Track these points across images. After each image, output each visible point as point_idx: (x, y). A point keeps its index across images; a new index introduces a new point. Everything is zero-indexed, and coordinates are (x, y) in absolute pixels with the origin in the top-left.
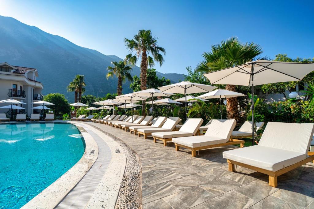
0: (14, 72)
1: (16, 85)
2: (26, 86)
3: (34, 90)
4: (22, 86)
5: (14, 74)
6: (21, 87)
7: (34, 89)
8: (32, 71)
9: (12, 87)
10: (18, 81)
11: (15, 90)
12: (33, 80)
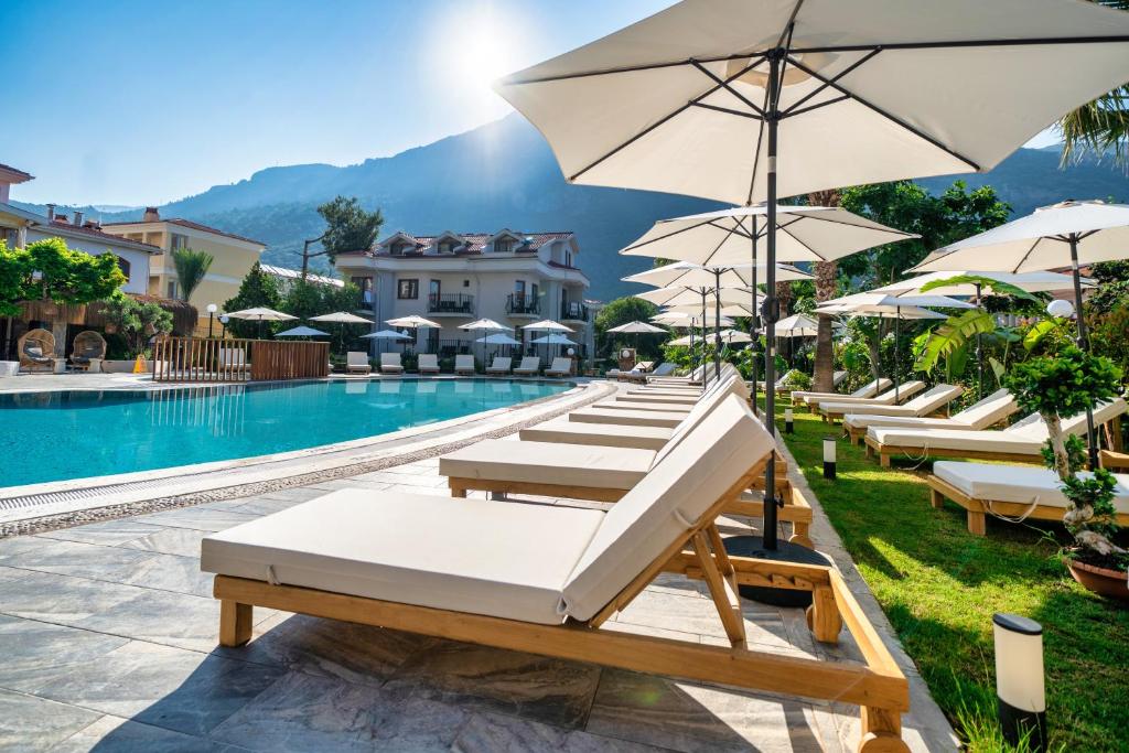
0: (517, 251)
1: (524, 283)
2: (546, 282)
3: (564, 291)
4: (537, 283)
5: (518, 255)
6: (534, 286)
7: (566, 288)
8: (560, 240)
9: (513, 289)
10: (525, 272)
11: (521, 296)
12: (563, 263)
